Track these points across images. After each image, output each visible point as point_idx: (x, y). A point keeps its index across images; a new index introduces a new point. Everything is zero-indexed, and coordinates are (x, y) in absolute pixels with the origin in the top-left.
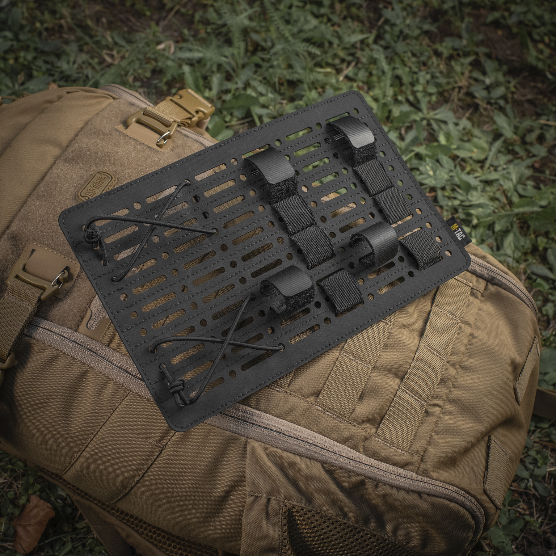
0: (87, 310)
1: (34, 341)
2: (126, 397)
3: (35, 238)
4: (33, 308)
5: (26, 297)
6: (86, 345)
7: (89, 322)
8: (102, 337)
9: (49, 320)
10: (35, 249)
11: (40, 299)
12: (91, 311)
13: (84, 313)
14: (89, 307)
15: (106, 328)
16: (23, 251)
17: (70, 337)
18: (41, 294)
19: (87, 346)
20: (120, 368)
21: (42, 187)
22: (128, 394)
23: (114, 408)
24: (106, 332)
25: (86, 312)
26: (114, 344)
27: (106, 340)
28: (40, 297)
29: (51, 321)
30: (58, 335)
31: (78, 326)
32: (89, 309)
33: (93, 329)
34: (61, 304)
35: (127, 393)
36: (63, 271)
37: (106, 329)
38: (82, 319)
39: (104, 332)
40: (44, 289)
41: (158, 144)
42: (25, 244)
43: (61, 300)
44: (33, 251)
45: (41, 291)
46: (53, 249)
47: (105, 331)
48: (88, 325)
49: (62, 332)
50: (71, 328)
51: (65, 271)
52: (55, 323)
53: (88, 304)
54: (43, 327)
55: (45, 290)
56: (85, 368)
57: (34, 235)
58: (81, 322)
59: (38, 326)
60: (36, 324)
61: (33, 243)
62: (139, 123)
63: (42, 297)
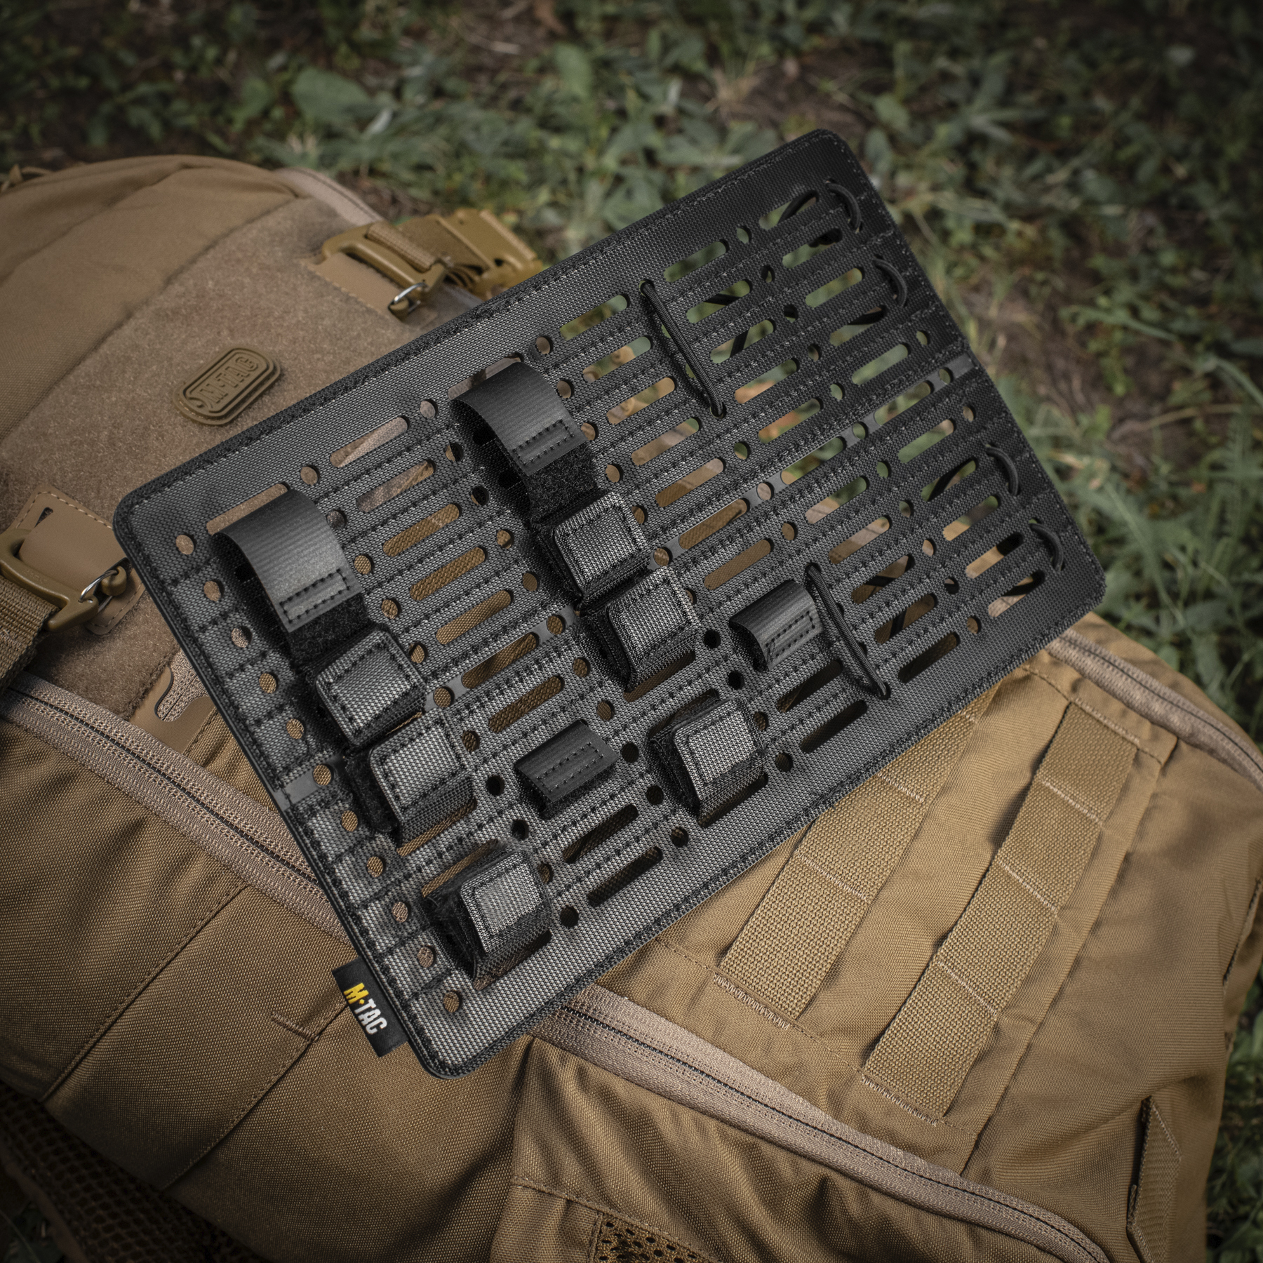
0: (162, 672)
1: (21, 734)
2: (233, 898)
3: (55, 480)
4: (25, 647)
5: (12, 618)
6: (149, 756)
7: (164, 702)
8: (191, 742)
9: (62, 686)
10: (51, 507)
11: (45, 629)
12: (172, 673)
13: (154, 677)
14: (169, 664)
15: (205, 721)
16: (20, 509)
17: (110, 731)
18: (52, 615)
19: (151, 759)
20: (226, 822)
21: (90, 365)
22: (240, 891)
23: (200, 923)
24: (202, 731)
25: (159, 676)
26: (220, 763)
27: (201, 749)
28: (46, 622)
29: (67, 689)
30: (79, 725)
31: (135, 708)
32: (167, 670)
33: (172, 719)
34: (97, 648)
35: (238, 889)
36: (115, 568)
37: (203, 724)
38: (147, 692)
39: (199, 731)
40: (59, 604)
41: (393, 307)
42: (30, 494)
43: (98, 639)
44: (47, 511)
45: (51, 608)
46: (97, 513)
47: (201, 728)
48: (161, 708)
49: (91, 716)
50: (117, 712)
51: (120, 569)
52: (78, 694)
53: (165, 657)
54: (46, 700)
55: (61, 609)
56: (138, 813)
57: (55, 474)
58: (143, 698)
59: (32, 698)
60: (27, 692)
61: (49, 493)
62: (353, 254)
63: (52, 622)
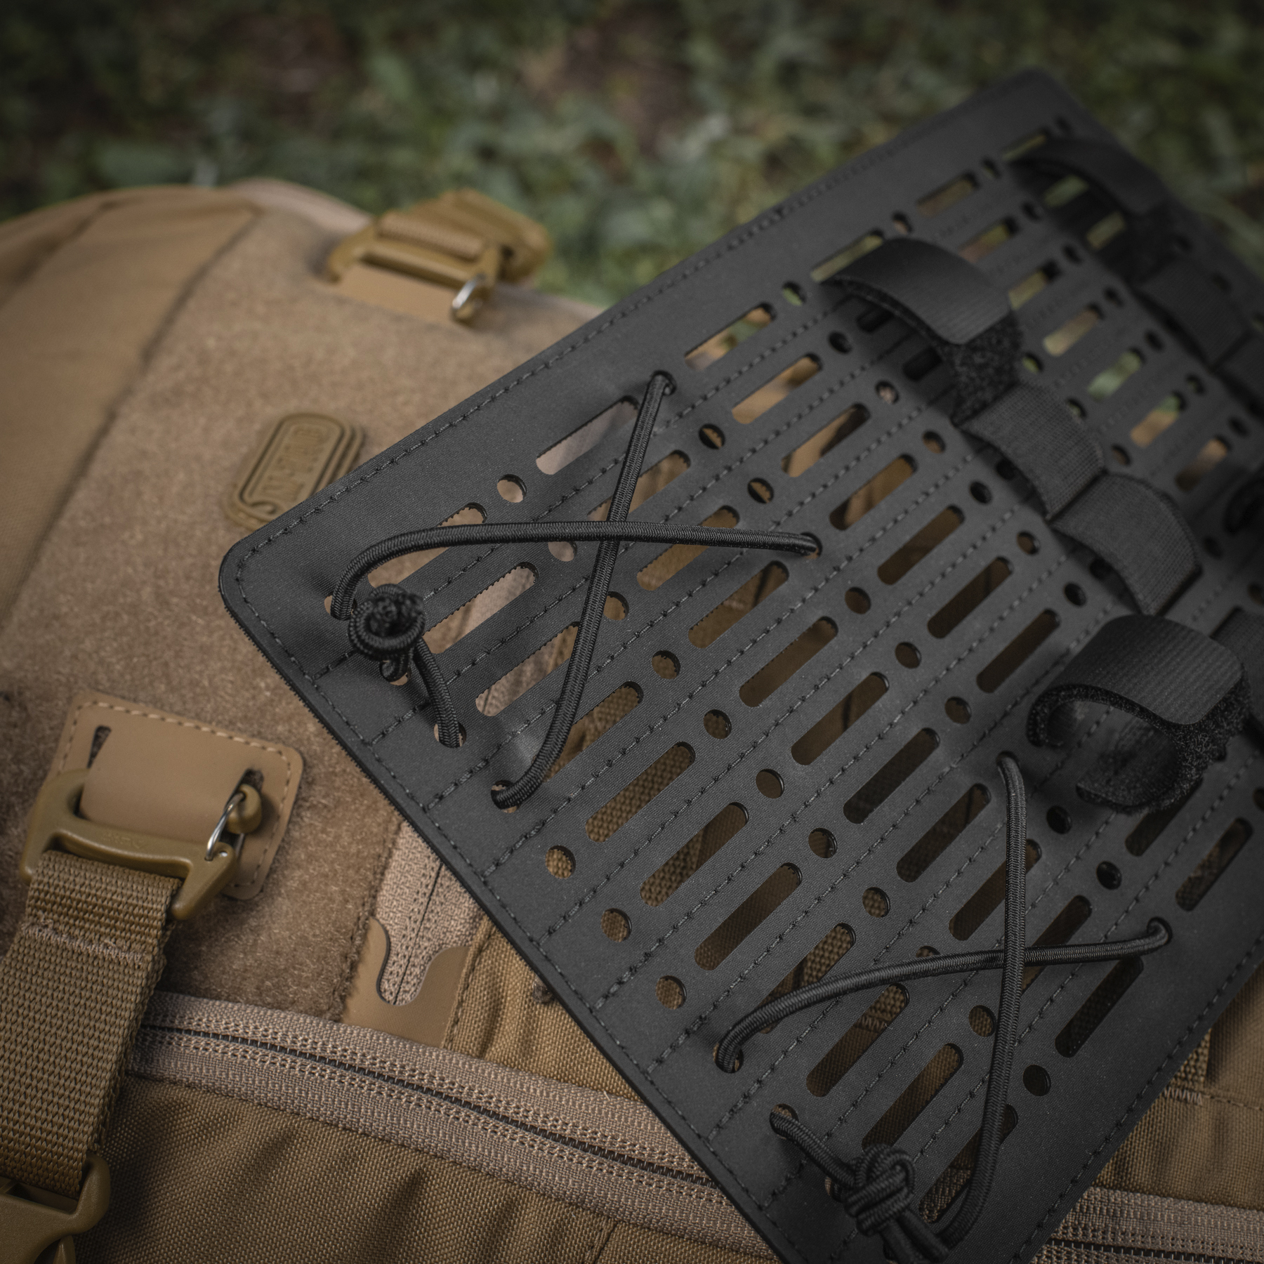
0: (366, 928)
1: (178, 1094)
2: (602, 1249)
3: (97, 682)
4: (149, 958)
5: (111, 918)
6: (397, 1069)
7: (386, 976)
8: (449, 1024)
9: (218, 998)
10: (105, 724)
11: (170, 916)
12: (383, 926)
13: (358, 942)
14: (372, 914)
16: (57, 740)
17: (324, 1050)
18: (174, 896)
19: (401, 1072)
20: (551, 1136)
21: (84, 498)
22: (609, 1235)
24: (461, 1003)
25: (364, 937)
26: (505, 1041)
27: (469, 1032)
28: (169, 911)
29: (228, 1000)
30: (271, 1053)
31: (343, 999)
32: (373, 924)
33: (408, 997)
34: (253, 923)
35: (605, 1233)
36: (237, 791)
37: (459, 991)
38: (354, 967)
39: (455, 1004)
40: (176, 873)
41: (459, 316)
42: (65, 713)
43: (249, 906)
44: (101, 734)
45: (170, 884)
46: (179, 714)
47: (458, 998)
48: (385, 985)
49: (285, 1035)
50: (319, 1014)
51: (247, 789)
52: (248, 1002)
53: (363, 905)
54: (203, 1027)
55: (183, 880)
56: (411, 1163)
57: (94, 673)
58: (350, 978)
59: (180, 1031)
60: (168, 1024)
61: (95, 703)
62: (372, 262)
63: (179, 906)
